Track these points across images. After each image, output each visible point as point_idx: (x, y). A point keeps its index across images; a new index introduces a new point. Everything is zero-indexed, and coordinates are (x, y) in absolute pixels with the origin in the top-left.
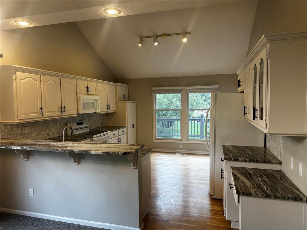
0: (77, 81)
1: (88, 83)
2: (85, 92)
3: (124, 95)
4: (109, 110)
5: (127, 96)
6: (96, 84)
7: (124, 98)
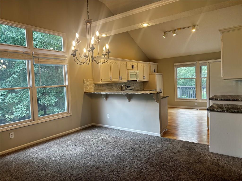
0: (127, 63)
1: (133, 63)
2: (131, 69)
3: (155, 70)
4: (145, 79)
5: (156, 71)
6: (137, 63)
7: (155, 72)
